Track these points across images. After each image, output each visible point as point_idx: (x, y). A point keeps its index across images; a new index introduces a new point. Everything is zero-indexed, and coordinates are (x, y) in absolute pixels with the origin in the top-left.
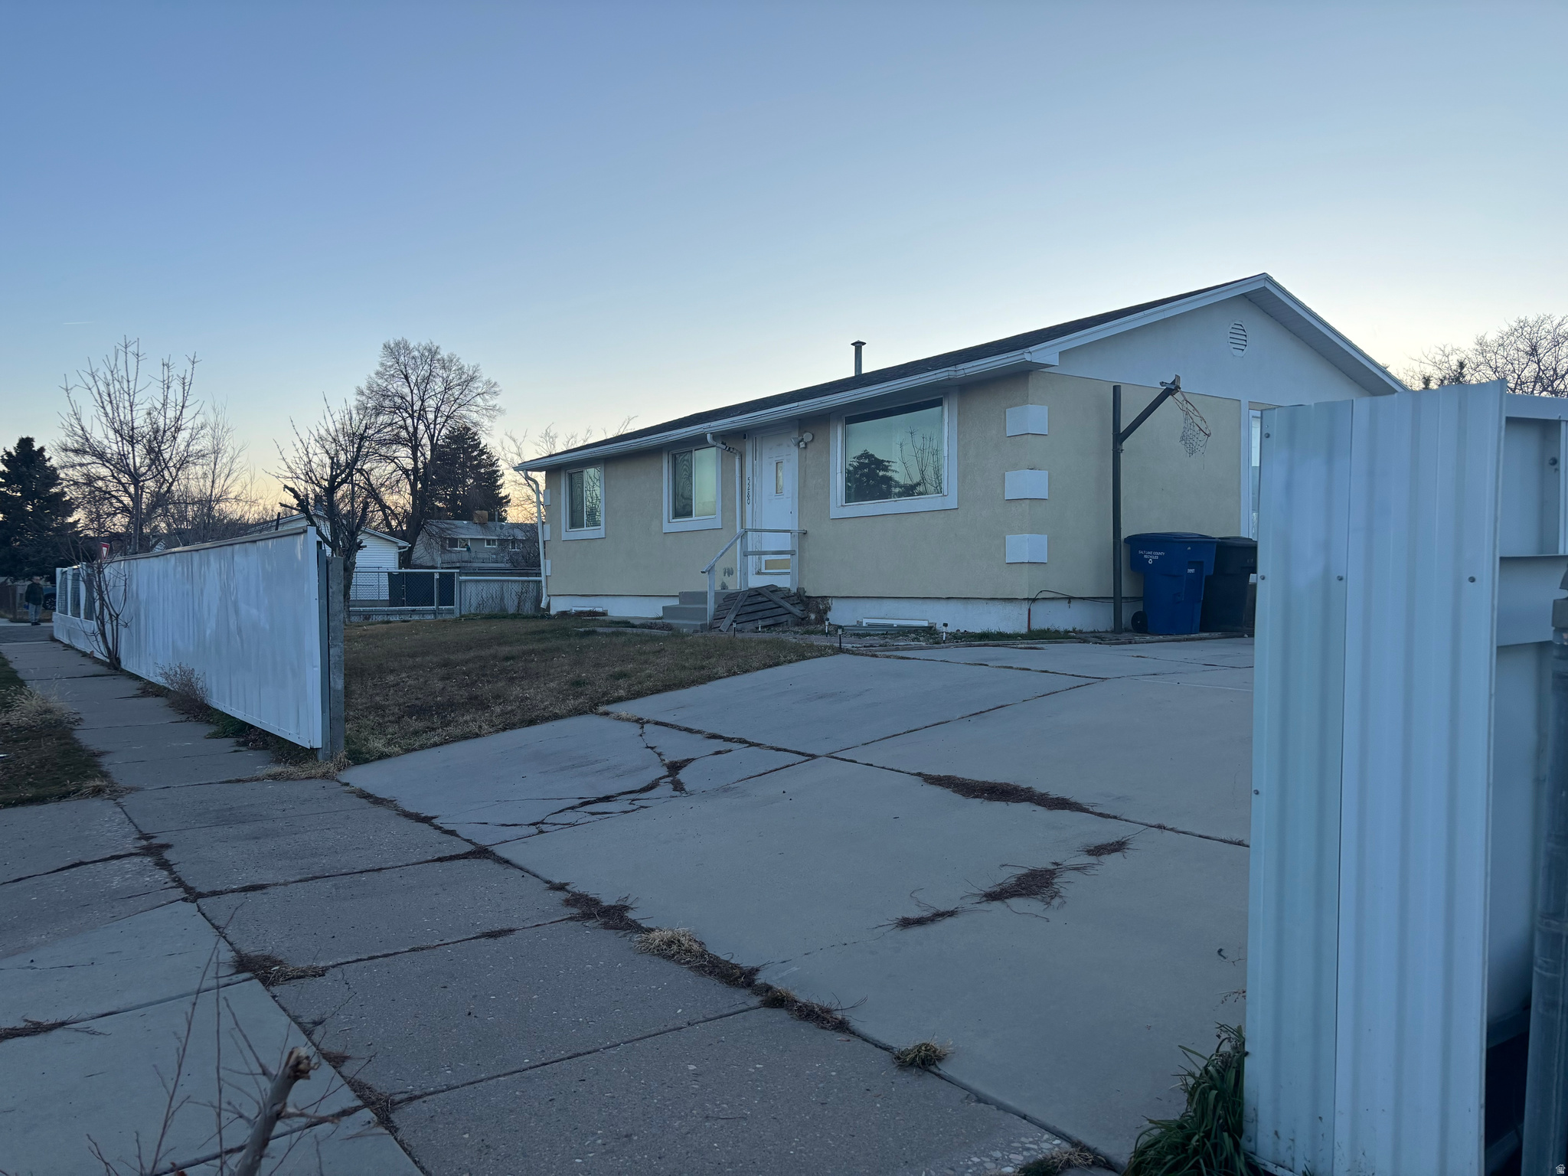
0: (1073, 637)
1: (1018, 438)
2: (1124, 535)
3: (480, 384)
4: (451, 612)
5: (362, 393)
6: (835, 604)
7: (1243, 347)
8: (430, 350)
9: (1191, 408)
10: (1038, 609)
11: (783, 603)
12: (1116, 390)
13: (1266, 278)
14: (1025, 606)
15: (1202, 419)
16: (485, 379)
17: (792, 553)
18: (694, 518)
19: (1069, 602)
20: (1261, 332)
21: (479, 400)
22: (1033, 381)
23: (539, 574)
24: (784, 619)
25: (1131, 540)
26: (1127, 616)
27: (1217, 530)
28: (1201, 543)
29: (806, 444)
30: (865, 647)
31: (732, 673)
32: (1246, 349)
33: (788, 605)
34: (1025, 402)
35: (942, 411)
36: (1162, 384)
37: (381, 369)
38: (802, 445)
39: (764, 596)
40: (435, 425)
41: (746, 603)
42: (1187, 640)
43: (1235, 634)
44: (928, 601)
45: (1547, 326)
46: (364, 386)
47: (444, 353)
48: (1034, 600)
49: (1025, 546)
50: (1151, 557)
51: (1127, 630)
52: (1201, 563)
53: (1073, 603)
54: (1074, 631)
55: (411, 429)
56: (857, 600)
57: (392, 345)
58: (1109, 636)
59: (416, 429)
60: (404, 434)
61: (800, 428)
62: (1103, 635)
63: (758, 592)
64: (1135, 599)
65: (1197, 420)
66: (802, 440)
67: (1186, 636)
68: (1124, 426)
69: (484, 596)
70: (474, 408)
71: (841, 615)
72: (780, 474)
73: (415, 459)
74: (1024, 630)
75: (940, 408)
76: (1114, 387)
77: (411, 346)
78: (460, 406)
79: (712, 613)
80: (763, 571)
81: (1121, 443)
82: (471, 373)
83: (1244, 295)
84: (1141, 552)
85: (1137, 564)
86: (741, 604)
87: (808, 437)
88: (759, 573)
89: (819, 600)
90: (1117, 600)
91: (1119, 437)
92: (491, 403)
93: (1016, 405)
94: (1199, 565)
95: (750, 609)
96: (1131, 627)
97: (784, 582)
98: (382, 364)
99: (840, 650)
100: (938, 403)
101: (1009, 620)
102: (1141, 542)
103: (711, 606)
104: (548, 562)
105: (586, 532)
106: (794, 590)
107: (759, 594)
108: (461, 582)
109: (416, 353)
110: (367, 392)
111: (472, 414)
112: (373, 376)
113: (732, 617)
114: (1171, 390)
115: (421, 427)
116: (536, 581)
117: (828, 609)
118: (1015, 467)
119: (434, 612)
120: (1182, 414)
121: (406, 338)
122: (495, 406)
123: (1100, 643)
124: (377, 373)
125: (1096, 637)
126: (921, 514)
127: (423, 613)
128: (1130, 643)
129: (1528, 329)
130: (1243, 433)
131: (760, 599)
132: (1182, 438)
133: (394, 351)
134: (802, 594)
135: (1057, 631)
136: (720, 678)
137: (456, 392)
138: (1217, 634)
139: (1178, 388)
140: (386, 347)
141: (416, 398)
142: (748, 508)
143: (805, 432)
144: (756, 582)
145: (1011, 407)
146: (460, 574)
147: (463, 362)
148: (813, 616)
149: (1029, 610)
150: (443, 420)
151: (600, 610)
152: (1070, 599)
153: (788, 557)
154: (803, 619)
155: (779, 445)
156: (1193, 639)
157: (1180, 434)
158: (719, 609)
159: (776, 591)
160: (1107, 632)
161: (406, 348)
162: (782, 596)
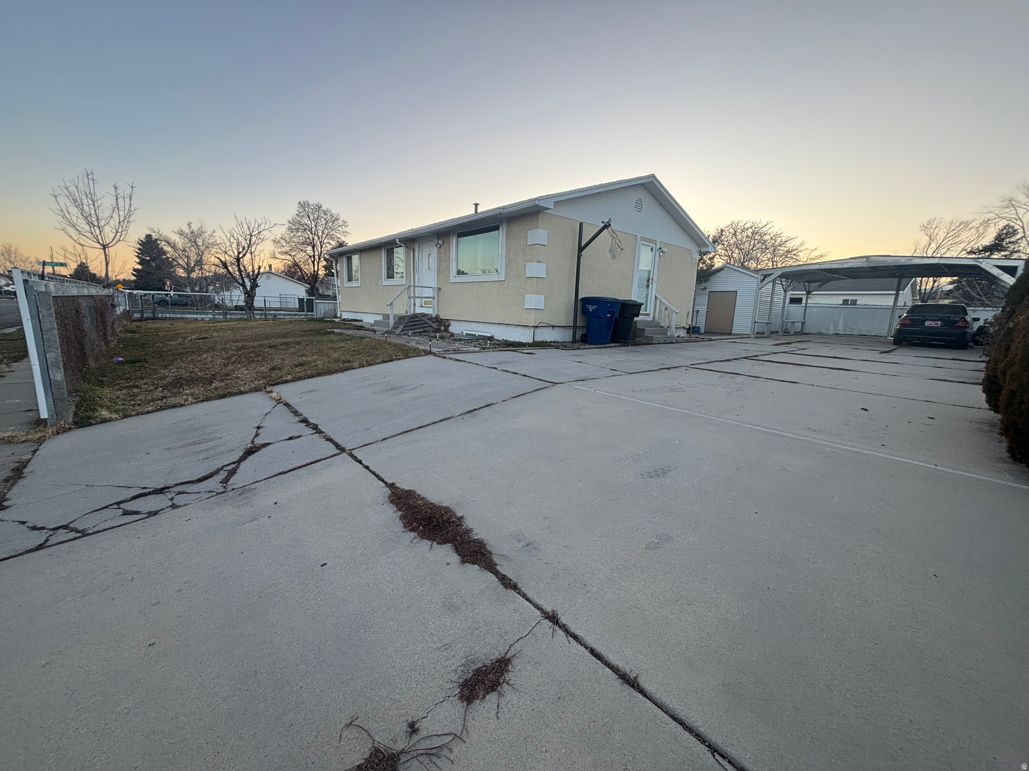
0: (552, 346)
1: (533, 246)
2: (580, 297)
3: (340, 222)
4: (313, 315)
5: (290, 222)
6: (452, 323)
7: (640, 210)
8: (318, 206)
9: (615, 236)
10: (538, 331)
11: (428, 321)
12: (581, 224)
13: (653, 176)
14: (532, 330)
15: (620, 242)
16: (342, 219)
17: (433, 298)
18: (395, 279)
19: (553, 328)
20: (649, 203)
21: (340, 228)
22: (541, 217)
23: (336, 300)
24: (428, 329)
25: (583, 299)
26: (579, 334)
27: (621, 296)
28: (614, 302)
29: (440, 246)
30: (444, 351)
31: (362, 366)
32: (642, 211)
33: (430, 323)
34: (537, 227)
35: (499, 234)
36: (602, 222)
37: (298, 213)
38: (438, 246)
39: (418, 318)
40: (322, 238)
41: (410, 321)
42: (604, 347)
43: (625, 344)
44: (491, 324)
45: (741, 224)
46: (291, 219)
47: (324, 208)
48: (537, 327)
49: (534, 301)
50: (591, 308)
51: (578, 341)
52: (614, 312)
53: (555, 328)
54: (554, 342)
55: (311, 239)
56: (461, 322)
57: (302, 203)
58: (569, 345)
59: (313, 239)
60: (308, 240)
61: (438, 238)
62: (566, 345)
63: (415, 316)
64: (583, 327)
65: (618, 242)
66: (438, 244)
67: (603, 346)
68: (583, 244)
69: (327, 309)
70: (338, 231)
71: (455, 328)
72: (430, 260)
73: (314, 251)
74: (531, 341)
75: (497, 231)
76: (580, 223)
77: (310, 204)
78: (332, 230)
79: (392, 325)
80: (423, 305)
81: (581, 252)
82: (336, 217)
83: (642, 184)
84: (587, 306)
85: (585, 311)
86: (407, 321)
87: (441, 242)
88: (421, 306)
89: (446, 321)
90: (575, 327)
91: (581, 249)
92: (345, 230)
93: (532, 229)
94: (612, 313)
95: (411, 324)
96: (580, 340)
97: (429, 311)
98: (298, 211)
99: (430, 353)
100: (496, 228)
101: (524, 336)
102: (587, 301)
103: (392, 322)
104: (340, 296)
105: (353, 284)
106: (434, 315)
107: (416, 317)
108: (316, 303)
109: (312, 207)
110: (292, 222)
111: (337, 234)
112: (295, 216)
113: (402, 327)
114: (606, 226)
115: (316, 238)
116: (335, 303)
117: (449, 325)
118: (531, 261)
119: (305, 315)
120: (611, 238)
121: (308, 200)
122: (346, 231)
123: (564, 350)
124: (297, 215)
125: (563, 346)
126: (489, 283)
127: (300, 315)
128: (578, 349)
129: (734, 225)
130: (637, 252)
131: (417, 319)
132: (610, 251)
133: (303, 205)
134: (438, 317)
135: (547, 342)
136: (354, 368)
137: (330, 224)
138: (617, 344)
139: (610, 225)
140: (300, 203)
141: (313, 226)
142: (416, 275)
143: (440, 239)
144: (419, 310)
145: (530, 230)
146: (316, 299)
147: (333, 212)
148: (442, 328)
149: (534, 332)
150: (325, 235)
151: (360, 319)
152: (553, 327)
153: (432, 299)
154: (437, 329)
155: (430, 246)
156: (607, 347)
157: (609, 249)
158: (395, 323)
159: (424, 316)
160: (569, 342)
161: (308, 204)
162: (428, 318)
